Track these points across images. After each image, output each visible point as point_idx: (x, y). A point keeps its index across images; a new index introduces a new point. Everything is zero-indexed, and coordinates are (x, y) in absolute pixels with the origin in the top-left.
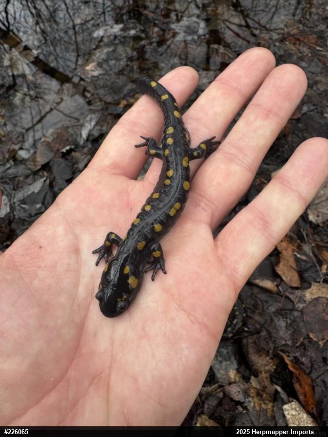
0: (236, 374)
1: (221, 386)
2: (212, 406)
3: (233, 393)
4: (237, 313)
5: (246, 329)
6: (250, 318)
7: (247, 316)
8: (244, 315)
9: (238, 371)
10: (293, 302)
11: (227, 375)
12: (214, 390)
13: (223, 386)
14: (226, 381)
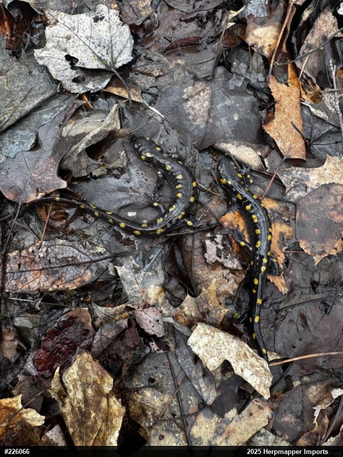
0: (160, 292)
1: (128, 309)
2: (108, 338)
3: (148, 322)
4: (180, 195)
5: (190, 223)
6: (203, 205)
7: (197, 201)
8: (192, 199)
9: (164, 288)
10: (284, 188)
11: (143, 292)
12: (117, 313)
13: (134, 309)
14: (140, 302)
